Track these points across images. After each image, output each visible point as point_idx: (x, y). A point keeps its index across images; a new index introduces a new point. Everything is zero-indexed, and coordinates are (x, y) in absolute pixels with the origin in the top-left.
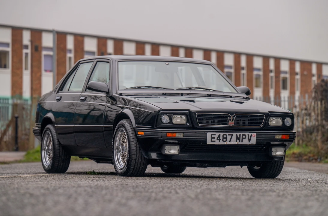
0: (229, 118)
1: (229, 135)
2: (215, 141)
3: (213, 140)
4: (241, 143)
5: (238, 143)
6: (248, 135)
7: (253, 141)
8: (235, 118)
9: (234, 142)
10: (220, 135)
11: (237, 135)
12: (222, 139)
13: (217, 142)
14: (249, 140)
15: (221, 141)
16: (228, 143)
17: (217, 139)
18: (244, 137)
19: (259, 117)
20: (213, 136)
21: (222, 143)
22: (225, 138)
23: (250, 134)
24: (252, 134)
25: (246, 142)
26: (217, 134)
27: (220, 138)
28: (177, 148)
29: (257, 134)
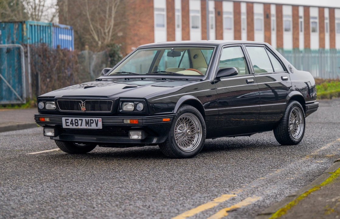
0: (80, 104)
1: (80, 120)
2: (69, 126)
3: (67, 124)
4: (90, 128)
5: (88, 127)
6: (95, 120)
7: (100, 126)
8: (85, 104)
9: (84, 126)
10: (72, 120)
11: (86, 120)
12: (74, 124)
13: (71, 127)
14: (97, 125)
15: (74, 125)
16: (79, 127)
17: (71, 124)
18: (92, 121)
19: (108, 103)
20: (67, 121)
21: (74, 127)
22: (76, 123)
23: (97, 119)
24: (98, 119)
25: (93, 126)
26: (70, 119)
27: (72, 122)
28: (53, 130)
29: (102, 119)
